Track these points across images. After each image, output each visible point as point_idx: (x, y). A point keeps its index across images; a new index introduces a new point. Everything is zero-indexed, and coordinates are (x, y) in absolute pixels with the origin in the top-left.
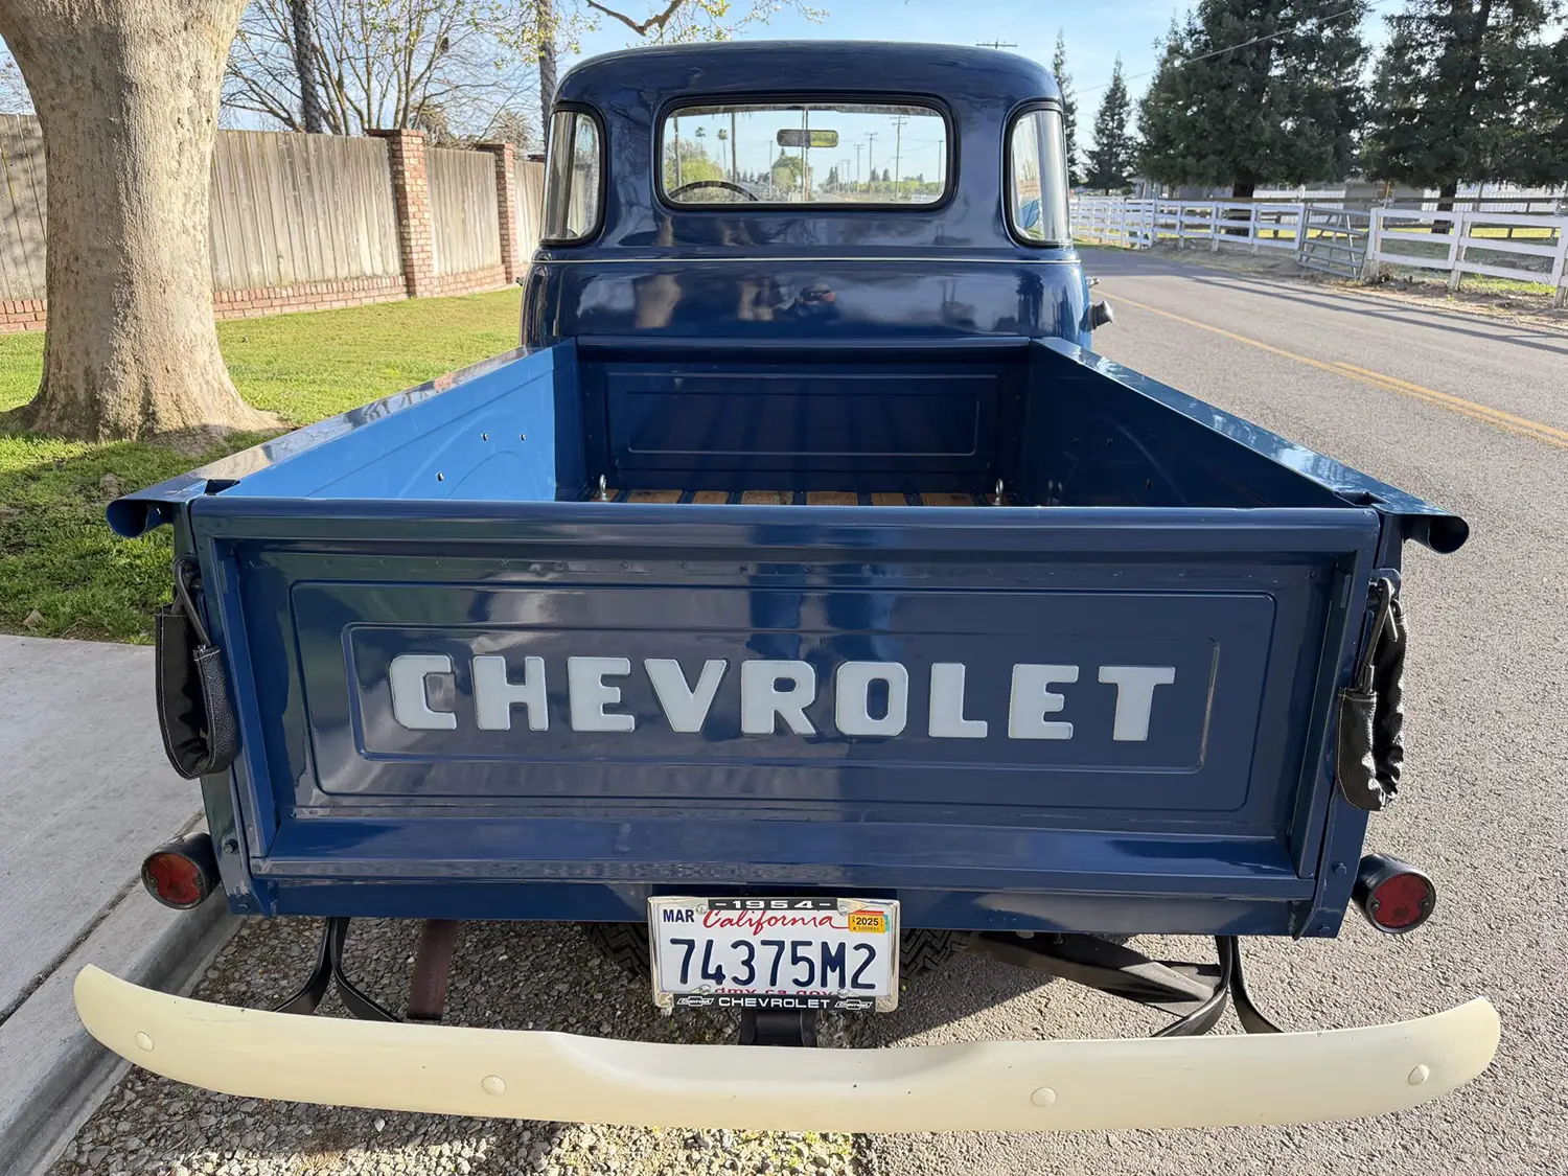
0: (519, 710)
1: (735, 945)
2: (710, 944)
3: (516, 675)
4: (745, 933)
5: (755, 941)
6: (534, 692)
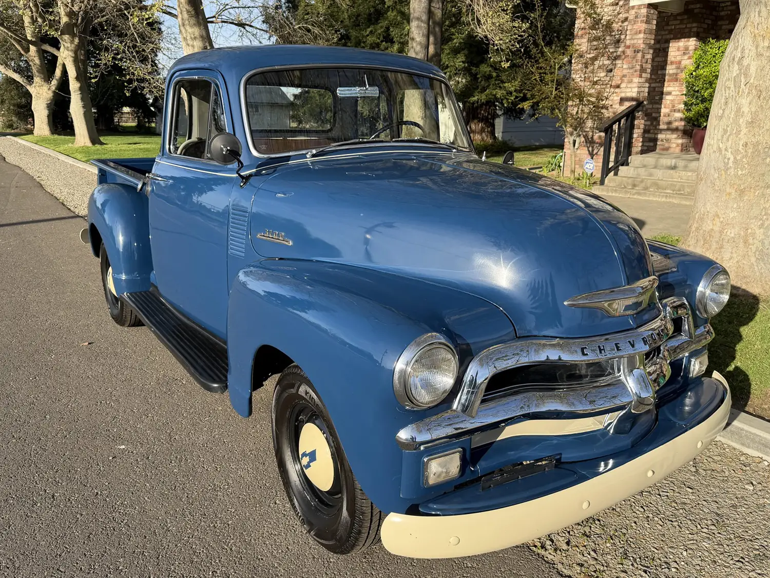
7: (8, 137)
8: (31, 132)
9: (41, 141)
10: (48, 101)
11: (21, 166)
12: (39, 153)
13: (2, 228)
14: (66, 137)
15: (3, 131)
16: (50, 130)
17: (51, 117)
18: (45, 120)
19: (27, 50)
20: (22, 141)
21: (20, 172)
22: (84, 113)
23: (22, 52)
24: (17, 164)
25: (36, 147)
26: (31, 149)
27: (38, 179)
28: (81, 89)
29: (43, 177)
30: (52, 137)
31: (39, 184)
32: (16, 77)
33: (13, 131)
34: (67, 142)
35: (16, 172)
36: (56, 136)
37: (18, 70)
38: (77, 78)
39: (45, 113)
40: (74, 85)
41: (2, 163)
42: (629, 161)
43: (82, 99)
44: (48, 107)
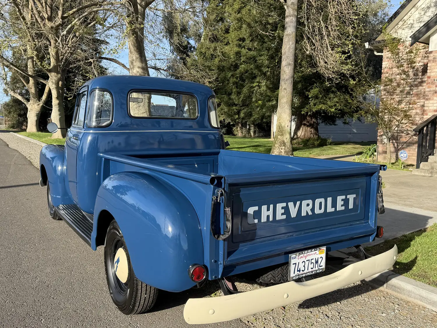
0: (268, 217)
1: (302, 263)
2: (299, 263)
3: (268, 209)
4: (303, 259)
5: (305, 261)
6: (271, 213)
7: (11, 133)
8: (25, 130)
9: (31, 135)
10: (37, 112)
11: (18, 150)
12: (29, 142)
13: (0, 189)
14: (46, 133)
15: (8, 130)
16: (37, 129)
17: (38, 122)
18: (34, 123)
19: (28, 82)
20: (19, 135)
21: (17, 154)
22: (60, 119)
23: (25, 84)
24: (16, 149)
25: (28, 139)
26: (24, 140)
27: (29, 158)
28: (59, 104)
29: (32, 157)
30: (38, 133)
31: (29, 162)
32: (20, 98)
33: (14, 130)
34: (47, 136)
35: (15, 153)
36: (40, 133)
37: (21, 94)
38: (57, 98)
39: (35, 118)
40: (55, 102)
41: (6, 148)
42: (434, 152)
43: (59, 110)
44: (37, 115)
